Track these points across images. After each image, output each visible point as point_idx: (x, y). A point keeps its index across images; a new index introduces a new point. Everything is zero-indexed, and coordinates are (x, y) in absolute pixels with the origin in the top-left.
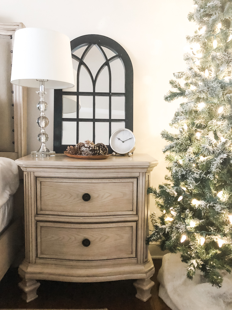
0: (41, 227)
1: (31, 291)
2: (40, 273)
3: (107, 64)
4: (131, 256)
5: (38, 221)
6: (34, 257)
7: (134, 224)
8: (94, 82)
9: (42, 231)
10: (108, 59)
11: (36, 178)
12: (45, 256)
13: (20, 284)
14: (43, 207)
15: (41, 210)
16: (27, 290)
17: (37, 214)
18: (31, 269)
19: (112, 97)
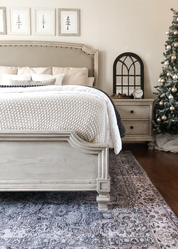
3: (133, 64)
4: (147, 133)
7: (148, 122)
8: (129, 71)
10: (134, 62)
19: (136, 77)
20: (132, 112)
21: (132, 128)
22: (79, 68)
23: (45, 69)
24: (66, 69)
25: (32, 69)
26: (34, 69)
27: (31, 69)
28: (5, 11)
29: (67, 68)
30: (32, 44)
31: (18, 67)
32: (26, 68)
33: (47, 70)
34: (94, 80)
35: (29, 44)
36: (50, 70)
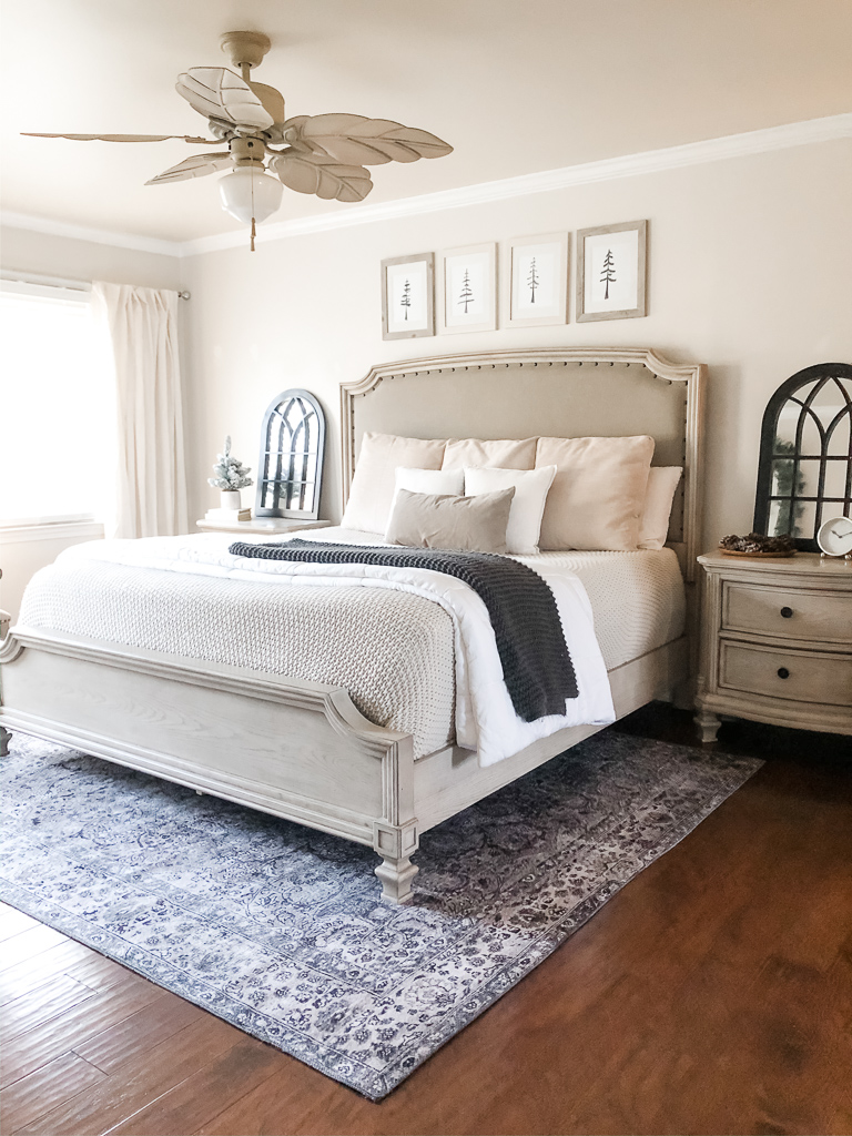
0: (726, 646)
1: (710, 729)
2: (720, 705)
5: (722, 638)
6: (715, 685)
9: (728, 654)
11: (722, 581)
12: (729, 686)
13: (695, 719)
14: (731, 621)
15: (728, 624)
16: (703, 724)
17: (721, 629)
18: (709, 698)
20: (787, 612)
21: (783, 673)
22: (620, 441)
23: (515, 444)
24: (576, 442)
25: (482, 444)
26: (487, 445)
27: (478, 445)
28: (433, 266)
29: (583, 439)
30: (494, 362)
31: (448, 442)
32: (467, 444)
33: (519, 450)
34: (679, 475)
35: (488, 363)
36: (528, 450)
